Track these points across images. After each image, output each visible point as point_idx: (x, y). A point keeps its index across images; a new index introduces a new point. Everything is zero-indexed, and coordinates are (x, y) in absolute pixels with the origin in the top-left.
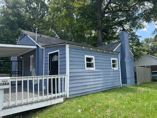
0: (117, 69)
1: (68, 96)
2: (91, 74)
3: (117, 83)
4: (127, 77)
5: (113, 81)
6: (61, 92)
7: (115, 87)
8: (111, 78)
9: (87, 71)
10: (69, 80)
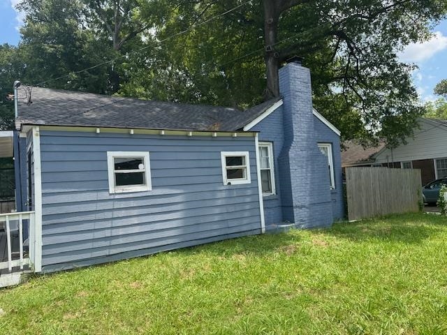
0: (249, 181)
1: (38, 269)
2: (132, 204)
3: (245, 221)
4: (295, 203)
5: (226, 217)
6: (16, 257)
7: (237, 236)
8: (217, 211)
9: (117, 197)
10: (43, 226)
